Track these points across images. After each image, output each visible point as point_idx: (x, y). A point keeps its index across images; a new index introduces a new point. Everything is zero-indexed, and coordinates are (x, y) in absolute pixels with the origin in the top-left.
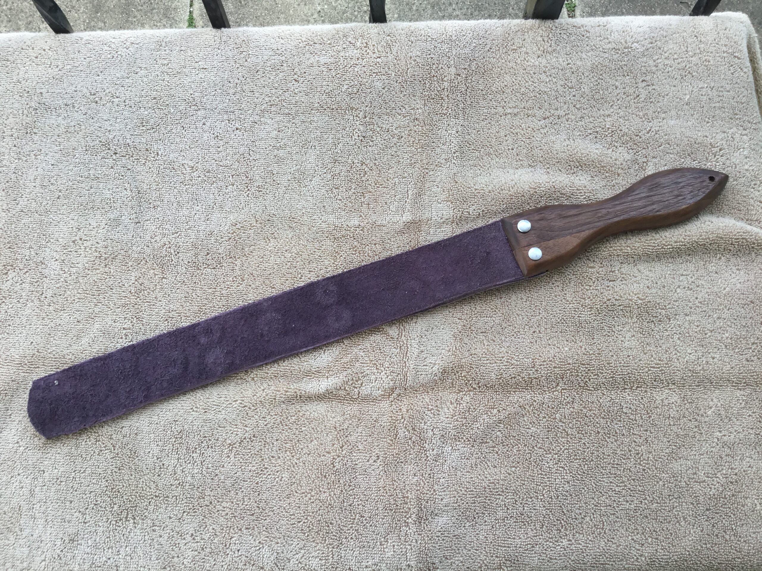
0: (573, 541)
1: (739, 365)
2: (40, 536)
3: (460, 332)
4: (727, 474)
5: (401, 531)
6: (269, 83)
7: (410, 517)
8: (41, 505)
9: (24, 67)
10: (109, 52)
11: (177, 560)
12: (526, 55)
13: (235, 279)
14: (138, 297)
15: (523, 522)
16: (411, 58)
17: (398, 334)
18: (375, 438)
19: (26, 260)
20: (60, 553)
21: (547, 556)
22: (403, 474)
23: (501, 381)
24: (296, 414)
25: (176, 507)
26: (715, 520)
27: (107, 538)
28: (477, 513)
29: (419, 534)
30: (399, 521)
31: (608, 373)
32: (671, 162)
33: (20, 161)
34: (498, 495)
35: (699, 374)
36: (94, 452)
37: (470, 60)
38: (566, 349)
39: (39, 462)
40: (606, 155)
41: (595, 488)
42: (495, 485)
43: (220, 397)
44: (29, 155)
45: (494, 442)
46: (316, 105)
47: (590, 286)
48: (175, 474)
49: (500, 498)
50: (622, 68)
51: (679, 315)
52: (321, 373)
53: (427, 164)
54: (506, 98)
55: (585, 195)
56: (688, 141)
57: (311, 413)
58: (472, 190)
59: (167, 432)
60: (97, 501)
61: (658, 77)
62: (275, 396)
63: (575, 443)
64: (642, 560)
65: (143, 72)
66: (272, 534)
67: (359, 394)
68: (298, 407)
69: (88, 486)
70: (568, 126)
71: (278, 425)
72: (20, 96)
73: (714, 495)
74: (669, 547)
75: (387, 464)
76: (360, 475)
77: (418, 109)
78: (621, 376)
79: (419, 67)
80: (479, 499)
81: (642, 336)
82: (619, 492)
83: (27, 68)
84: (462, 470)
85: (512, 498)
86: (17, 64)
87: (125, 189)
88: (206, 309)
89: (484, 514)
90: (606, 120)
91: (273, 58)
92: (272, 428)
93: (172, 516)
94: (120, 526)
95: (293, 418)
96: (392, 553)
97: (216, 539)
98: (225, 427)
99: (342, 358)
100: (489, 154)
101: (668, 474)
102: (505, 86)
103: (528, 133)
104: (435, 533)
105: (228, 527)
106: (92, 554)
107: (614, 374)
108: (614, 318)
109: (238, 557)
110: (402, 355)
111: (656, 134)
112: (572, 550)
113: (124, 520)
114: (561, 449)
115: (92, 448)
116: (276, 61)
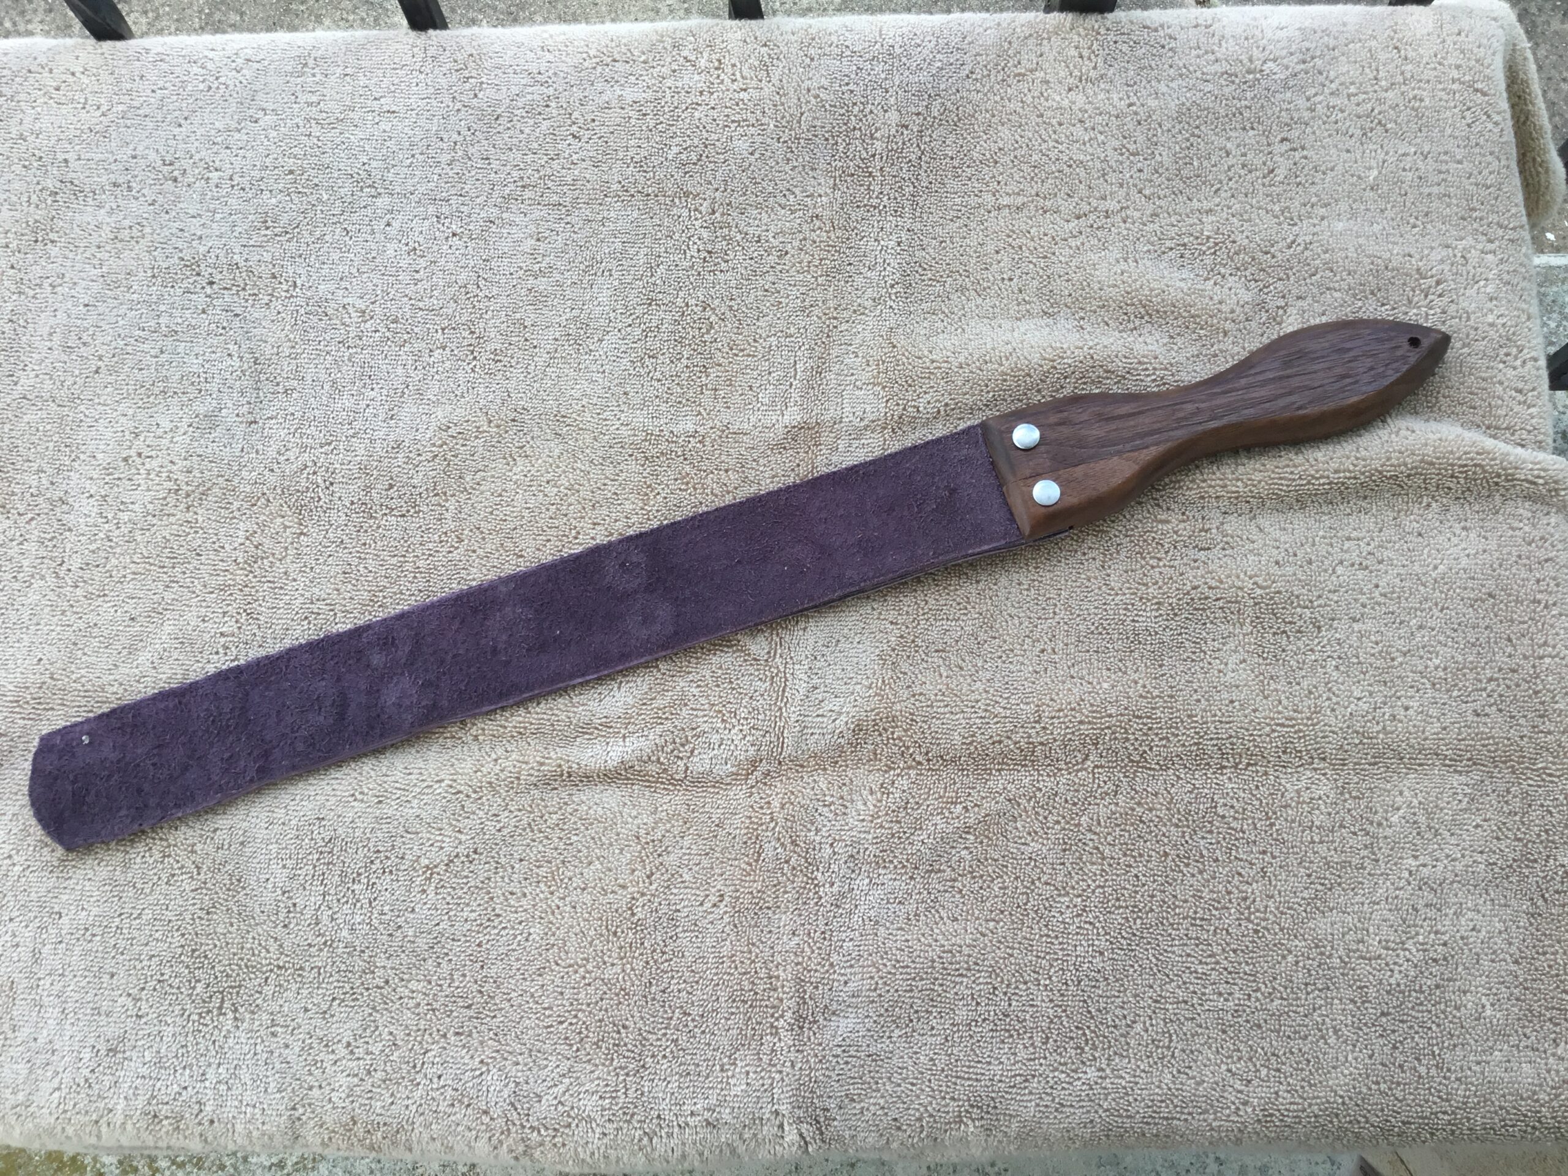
0: (1108, 1071)
1: (1459, 723)
2: (51, 1042)
3: (894, 650)
4: (1426, 944)
5: (762, 1044)
6: (520, 142)
7: (782, 1016)
8: (54, 980)
9: (33, 108)
10: (201, 79)
11: (319, 1092)
12: (1045, 87)
13: (443, 538)
14: (251, 572)
15: (1008, 1031)
16: (809, 90)
17: (769, 653)
18: (717, 859)
19: (32, 495)
20: (89, 1075)
21: (1053, 1100)
22: (770, 932)
23: (972, 748)
24: (560, 808)
25: (318, 988)
26: (1400, 1036)
27: (182, 1047)
28: (917, 1012)
29: (798, 1051)
30: (761, 1023)
31: (1188, 736)
32: (1336, 308)
33: (23, 297)
34: (960, 975)
35: (1375, 741)
36: (159, 878)
37: (930, 96)
38: (1105, 685)
39: (51, 895)
40: (1201, 293)
41: (1156, 965)
42: (954, 956)
43: (410, 774)
44: (40, 286)
45: (954, 870)
46: (615, 187)
47: (1160, 559)
48: (317, 924)
49: (962, 982)
50: (1241, 114)
51: (1340, 619)
52: (611, 727)
53: (836, 309)
54: (1002, 174)
55: (1154, 374)
56: (1372, 263)
57: (590, 808)
58: (924, 362)
59: (303, 840)
60: (162, 974)
61: (1314, 133)
62: (519, 773)
63: (1118, 875)
64: (1246, 1112)
65: (269, 119)
66: (507, 1045)
67: (686, 772)
68: (563, 795)
69: (147, 944)
70: (1125, 232)
71: (524, 830)
72: (25, 167)
73: (1398, 985)
74: (1302, 1087)
75: (739, 911)
76: (685, 931)
77: (820, 196)
78: (1215, 742)
79: (826, 111)
80: (920, 984)
81: (1261, 661)
82: (1205, 974)
83: (39, 109)
84: (888, 924)
85: (987, 983)
86: (19, 102)
87: (229, 355)
88: (384, 597)
89: (931, 1012)
90: (1204, 220)
91: (530, 89)
92: (512, 836)
93: (310, 1006)
94: (206, 1025)
95: (554, 816)
96: (744, 1087)
97: (396, 1054)
98: (418, 833)
99: (654, 699)
100: (962, 289)
101: (1305, 940)
102: (1000, 149)
103: (1042, 247)
104: (831, 1049)
105: (419, 1030)
106: (151, 1078)
107: (1201, 737)
108: (1205, 624)
109: (438, 1089)
110: (775, 695)
111: (1307, 249)
112: (1105, 1088)
113: (215, 1012)
114: (1089, 886)
115: (155, 871)
116: (536, 97)
